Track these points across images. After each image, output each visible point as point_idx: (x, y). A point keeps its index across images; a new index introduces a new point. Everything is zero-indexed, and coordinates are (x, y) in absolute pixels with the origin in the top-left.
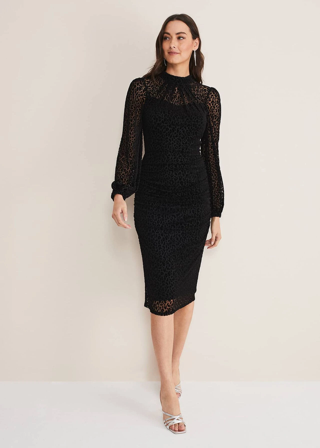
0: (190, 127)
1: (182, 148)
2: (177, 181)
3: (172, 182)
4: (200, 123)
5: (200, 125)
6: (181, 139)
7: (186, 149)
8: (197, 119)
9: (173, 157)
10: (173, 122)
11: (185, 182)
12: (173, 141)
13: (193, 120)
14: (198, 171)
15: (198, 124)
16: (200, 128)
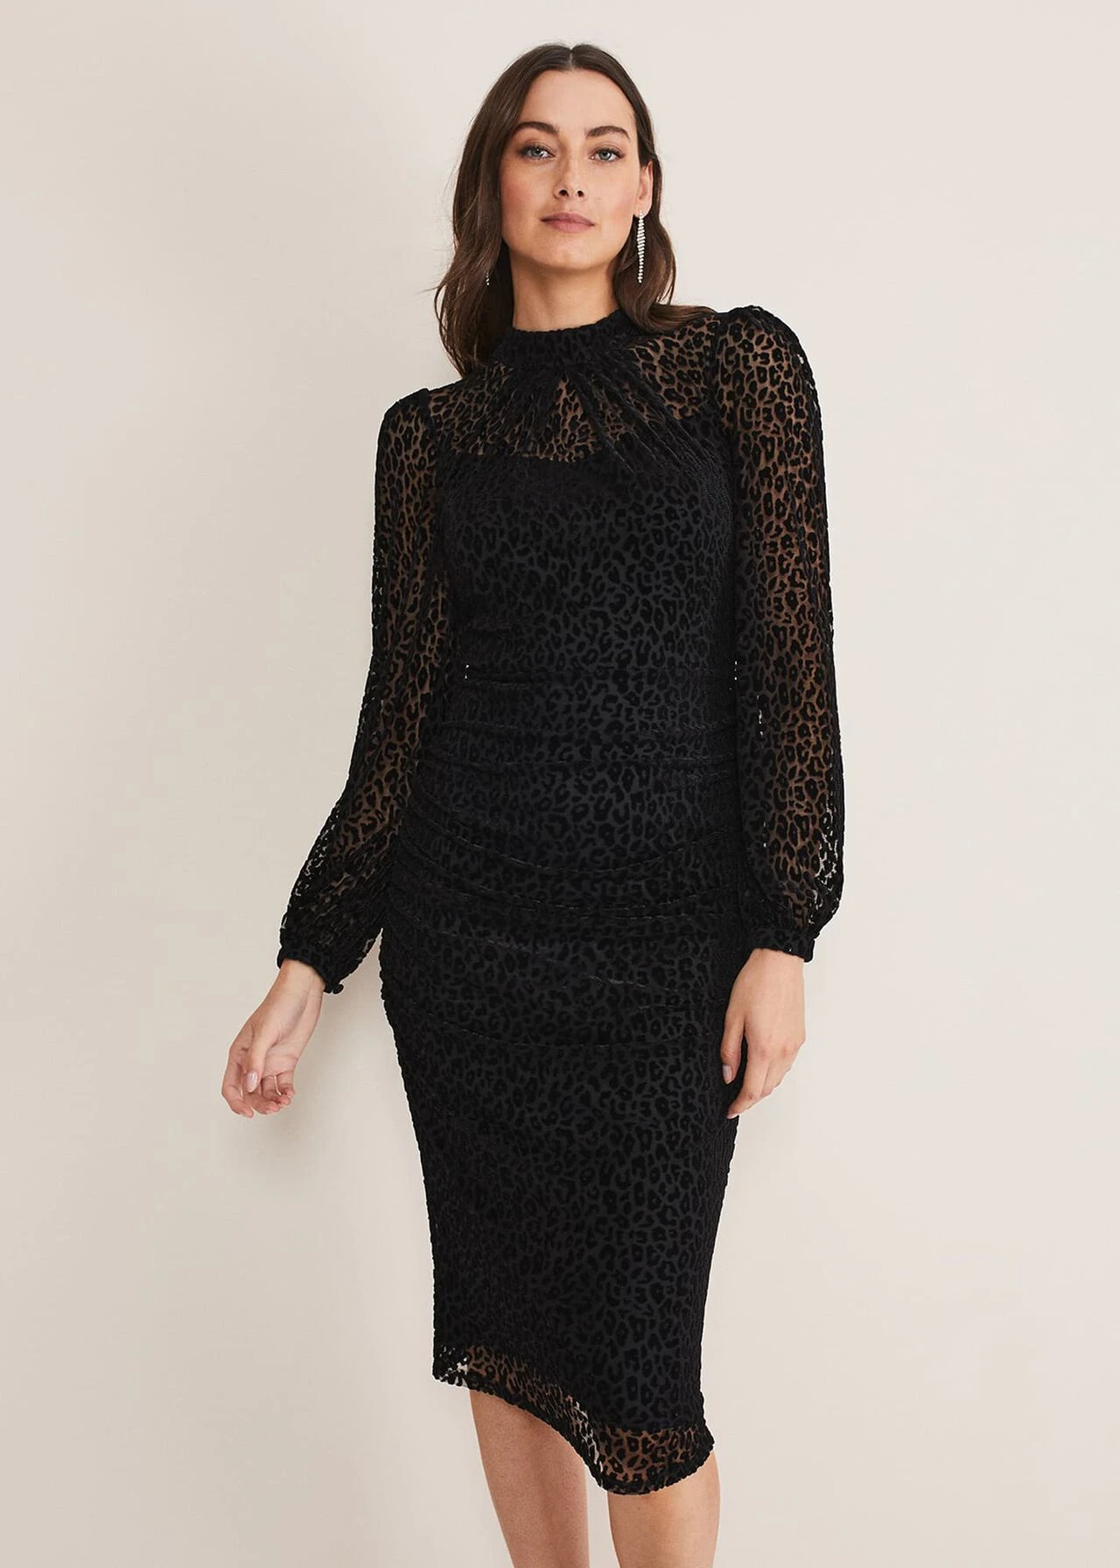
0: (642, 548)
1: (619, 656)
2: (584, 822)
3: (557, 826)
4: (690, 518)
5: (689, 531)
6: (611, 616)
7: (642, 660)
8: (667, 504)
9: (575, 703)
10: (550, 541)
11: (627, 827)
12: (571, 627)
13: (649, 510)
14: (693, 777)
15: (676, 526)
16: (692, 543)
